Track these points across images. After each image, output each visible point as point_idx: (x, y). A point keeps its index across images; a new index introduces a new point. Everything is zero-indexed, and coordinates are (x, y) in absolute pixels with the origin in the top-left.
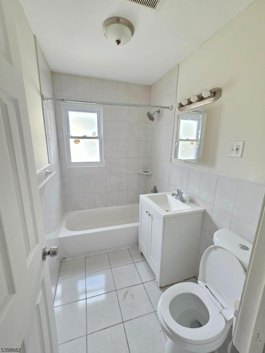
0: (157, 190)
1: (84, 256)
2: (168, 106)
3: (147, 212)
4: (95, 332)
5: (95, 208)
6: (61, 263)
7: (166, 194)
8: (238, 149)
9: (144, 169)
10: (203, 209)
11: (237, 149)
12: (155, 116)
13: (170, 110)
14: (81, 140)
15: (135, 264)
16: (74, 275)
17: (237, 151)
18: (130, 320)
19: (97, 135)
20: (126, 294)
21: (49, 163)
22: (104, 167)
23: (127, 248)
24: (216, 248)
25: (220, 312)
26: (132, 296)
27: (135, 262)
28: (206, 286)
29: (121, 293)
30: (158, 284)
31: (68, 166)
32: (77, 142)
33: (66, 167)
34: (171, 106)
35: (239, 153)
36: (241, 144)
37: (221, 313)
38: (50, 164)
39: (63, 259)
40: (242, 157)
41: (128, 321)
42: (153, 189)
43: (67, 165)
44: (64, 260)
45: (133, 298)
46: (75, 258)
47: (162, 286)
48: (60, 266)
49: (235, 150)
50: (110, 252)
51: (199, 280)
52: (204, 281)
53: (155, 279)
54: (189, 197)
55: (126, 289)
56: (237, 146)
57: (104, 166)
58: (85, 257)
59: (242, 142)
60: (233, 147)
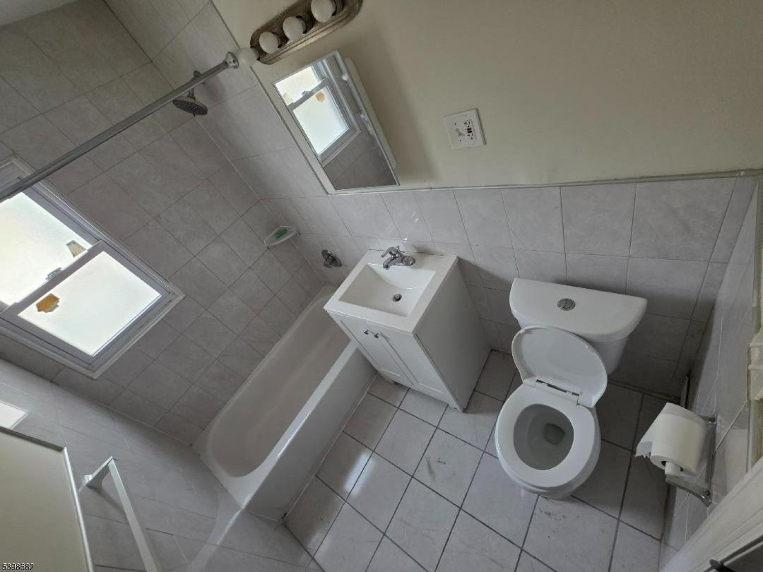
0: (333, 255)
1: (313, 476)
2: (220, 62)
3: (366, 333)
4: (439, 561)
5: (244, 380)
6: (287, 527)
7: (367, 265)
8: (470, 129)
9: (273, 230)
10: (455, 258)
11: (469, 131)
12: (201, 99)
13: (235, 67)
14: (54, 292)
15: (401, 407)
16: (329, 523)
17: (470, 134)
18: (466, 496)
19: (87, 246)
20: (430, 467)
21: (60, 449)
22: (184, 298)
23: (366, 393)
24: (528, 331)
25: (576, 404)
26: (439, 461)
27: (398, 406)
28: (538, 381)
29: (422, 474)
30: (459, 409)
31: (95, 371)
32: (49, 304)
33: (92, 379)
34: (227, 57)
35: (476, 138)
36: (472, 116)
37: (578, 404)
38: (65, 450)
39: (283, 518)
40: (485, 143)
41: (464, 500)
42: (324, 260)
43: (90, 374)
44: (285, 518)
45: (445, 463)
46: (301, 494)
47: (465, 407)
48: (292, 534)
49: (466, 133)
50: (346, 427)
51: (524, 379)
52: (530, 375)
53: (448, 405)
54: (415, 247)
55: (424, 462)
56: (466, 123)
57: (181, 298)
58: (316, 476)
59: (474, 113)
60: (456, 127)
